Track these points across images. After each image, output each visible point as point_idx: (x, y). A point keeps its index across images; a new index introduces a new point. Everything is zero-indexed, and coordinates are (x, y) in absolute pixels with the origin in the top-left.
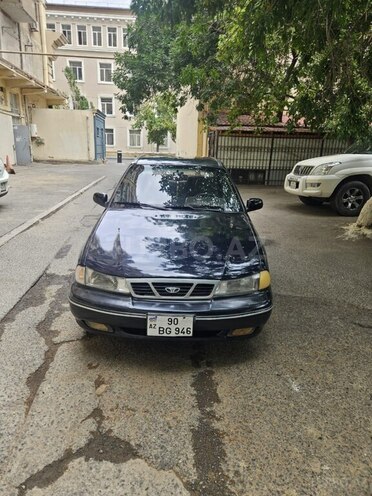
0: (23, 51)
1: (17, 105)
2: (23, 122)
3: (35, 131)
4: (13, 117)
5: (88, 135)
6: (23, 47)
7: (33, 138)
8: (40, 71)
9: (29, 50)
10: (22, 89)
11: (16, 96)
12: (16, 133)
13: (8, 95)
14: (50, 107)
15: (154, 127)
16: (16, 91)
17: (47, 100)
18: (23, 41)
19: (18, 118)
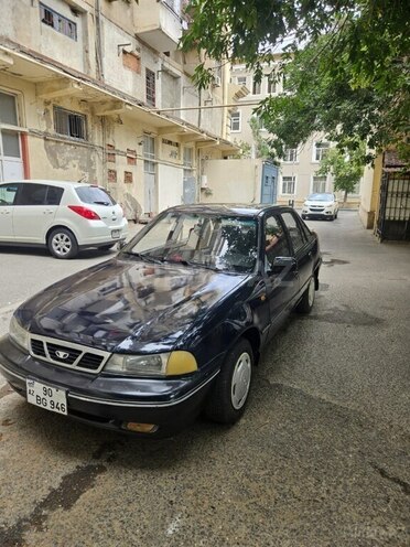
0: (203, 106)
1: (190, 158)
2: (195, 174)
3: (205, 181)
4: (185, 170)
5: (255, 183)
6: (202, 103)
7: (202, 189)
8: (219, 125)
9: (209, 105)
10: (197, 142)
11: (190, 150)
12: (185, 185)
13: (182, 149)
14: (226, 158)
15: (342, 173)
16: (191, 145)
17: (223, 152)
18: (204, 97)
19: (190, 171)
